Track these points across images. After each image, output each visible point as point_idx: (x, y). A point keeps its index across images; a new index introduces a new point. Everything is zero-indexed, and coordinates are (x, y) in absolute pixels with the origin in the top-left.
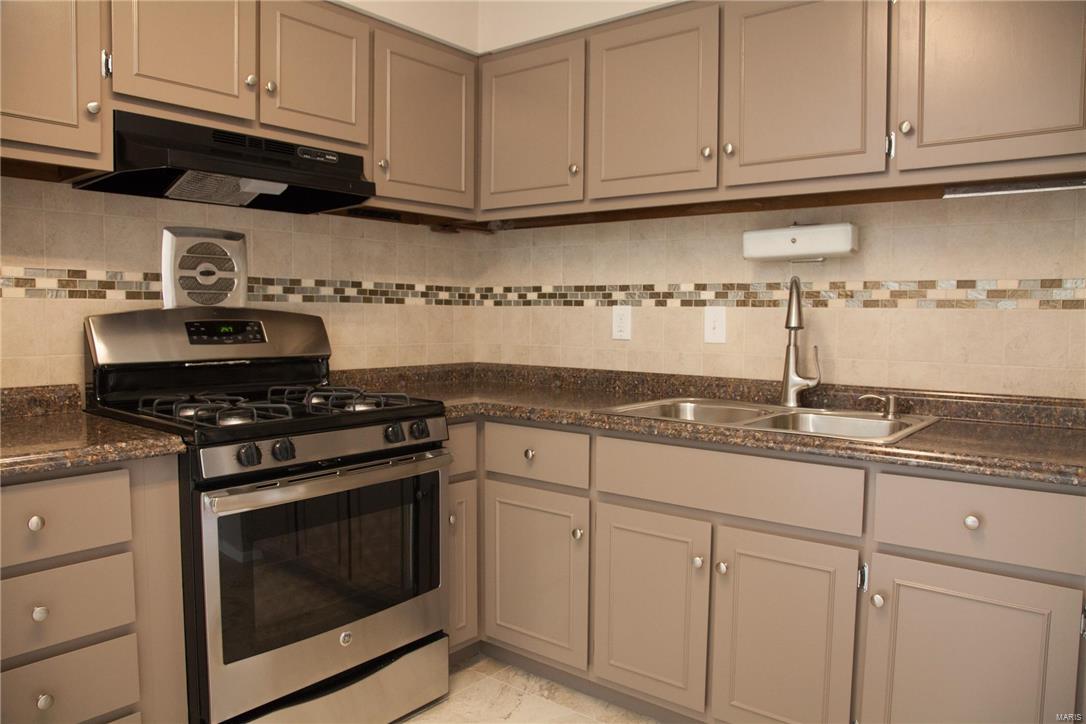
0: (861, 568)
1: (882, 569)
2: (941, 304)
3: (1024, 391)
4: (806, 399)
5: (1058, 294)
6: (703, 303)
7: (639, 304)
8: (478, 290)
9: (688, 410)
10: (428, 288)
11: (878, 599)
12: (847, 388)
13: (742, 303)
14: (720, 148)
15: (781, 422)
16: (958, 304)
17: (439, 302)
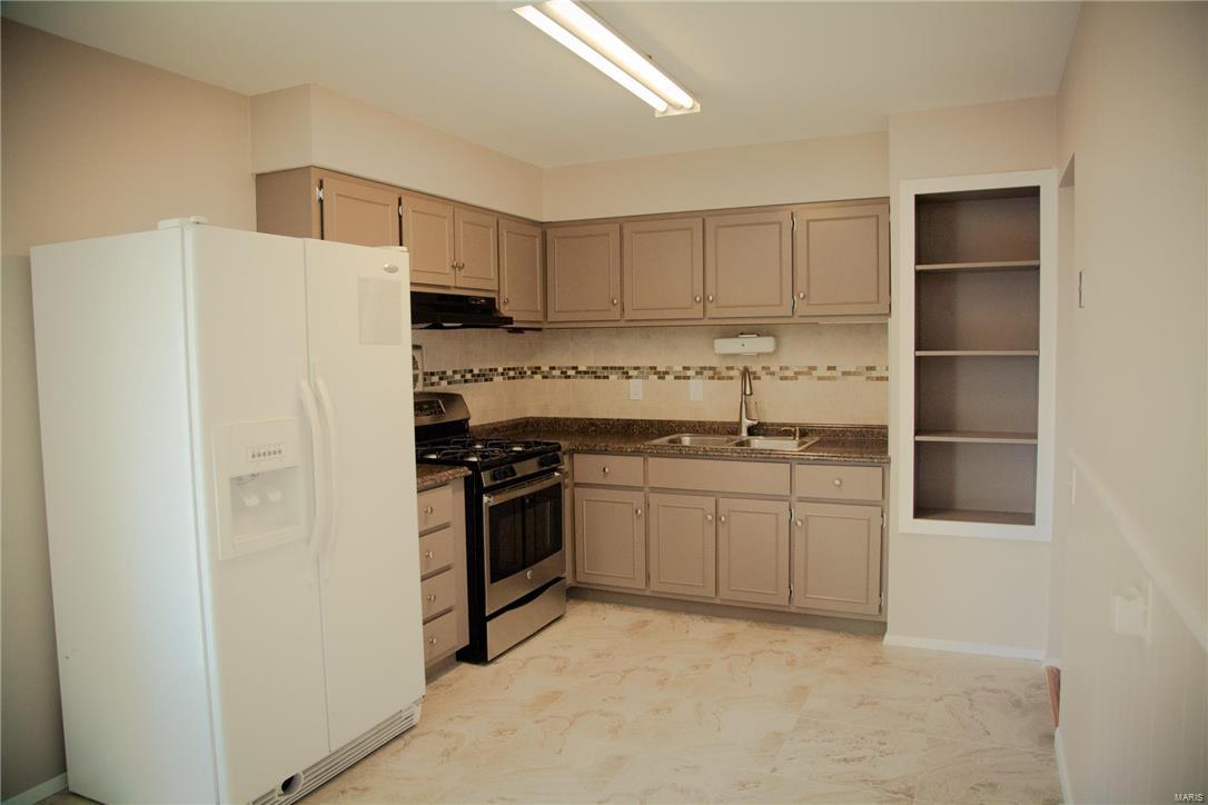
0: (790, 510)
1: (801, 510)
2: (820, 378)
3: (862, 422)
4: (752, 431)
5: (874, 374)
6: (689, 378)
7: (647, 378)
8: (529, 368)
9: (686, 440)
10: (504, 369)
11: (799, 523)
12: (773, 424)
13: (712, 378)
14: (705, 298)
15: (741, 444)
16: (829, 378)
17: (509, 378)
